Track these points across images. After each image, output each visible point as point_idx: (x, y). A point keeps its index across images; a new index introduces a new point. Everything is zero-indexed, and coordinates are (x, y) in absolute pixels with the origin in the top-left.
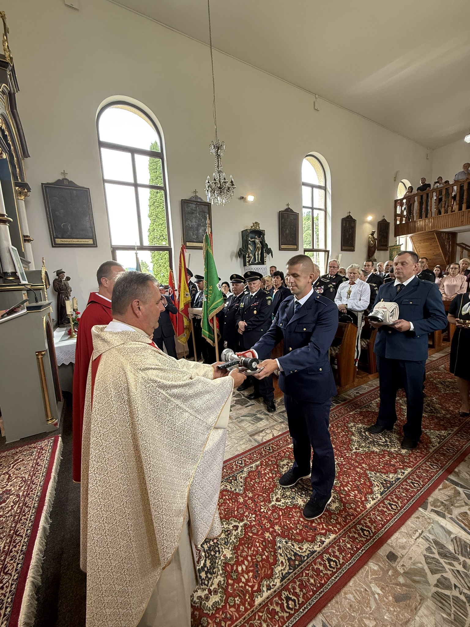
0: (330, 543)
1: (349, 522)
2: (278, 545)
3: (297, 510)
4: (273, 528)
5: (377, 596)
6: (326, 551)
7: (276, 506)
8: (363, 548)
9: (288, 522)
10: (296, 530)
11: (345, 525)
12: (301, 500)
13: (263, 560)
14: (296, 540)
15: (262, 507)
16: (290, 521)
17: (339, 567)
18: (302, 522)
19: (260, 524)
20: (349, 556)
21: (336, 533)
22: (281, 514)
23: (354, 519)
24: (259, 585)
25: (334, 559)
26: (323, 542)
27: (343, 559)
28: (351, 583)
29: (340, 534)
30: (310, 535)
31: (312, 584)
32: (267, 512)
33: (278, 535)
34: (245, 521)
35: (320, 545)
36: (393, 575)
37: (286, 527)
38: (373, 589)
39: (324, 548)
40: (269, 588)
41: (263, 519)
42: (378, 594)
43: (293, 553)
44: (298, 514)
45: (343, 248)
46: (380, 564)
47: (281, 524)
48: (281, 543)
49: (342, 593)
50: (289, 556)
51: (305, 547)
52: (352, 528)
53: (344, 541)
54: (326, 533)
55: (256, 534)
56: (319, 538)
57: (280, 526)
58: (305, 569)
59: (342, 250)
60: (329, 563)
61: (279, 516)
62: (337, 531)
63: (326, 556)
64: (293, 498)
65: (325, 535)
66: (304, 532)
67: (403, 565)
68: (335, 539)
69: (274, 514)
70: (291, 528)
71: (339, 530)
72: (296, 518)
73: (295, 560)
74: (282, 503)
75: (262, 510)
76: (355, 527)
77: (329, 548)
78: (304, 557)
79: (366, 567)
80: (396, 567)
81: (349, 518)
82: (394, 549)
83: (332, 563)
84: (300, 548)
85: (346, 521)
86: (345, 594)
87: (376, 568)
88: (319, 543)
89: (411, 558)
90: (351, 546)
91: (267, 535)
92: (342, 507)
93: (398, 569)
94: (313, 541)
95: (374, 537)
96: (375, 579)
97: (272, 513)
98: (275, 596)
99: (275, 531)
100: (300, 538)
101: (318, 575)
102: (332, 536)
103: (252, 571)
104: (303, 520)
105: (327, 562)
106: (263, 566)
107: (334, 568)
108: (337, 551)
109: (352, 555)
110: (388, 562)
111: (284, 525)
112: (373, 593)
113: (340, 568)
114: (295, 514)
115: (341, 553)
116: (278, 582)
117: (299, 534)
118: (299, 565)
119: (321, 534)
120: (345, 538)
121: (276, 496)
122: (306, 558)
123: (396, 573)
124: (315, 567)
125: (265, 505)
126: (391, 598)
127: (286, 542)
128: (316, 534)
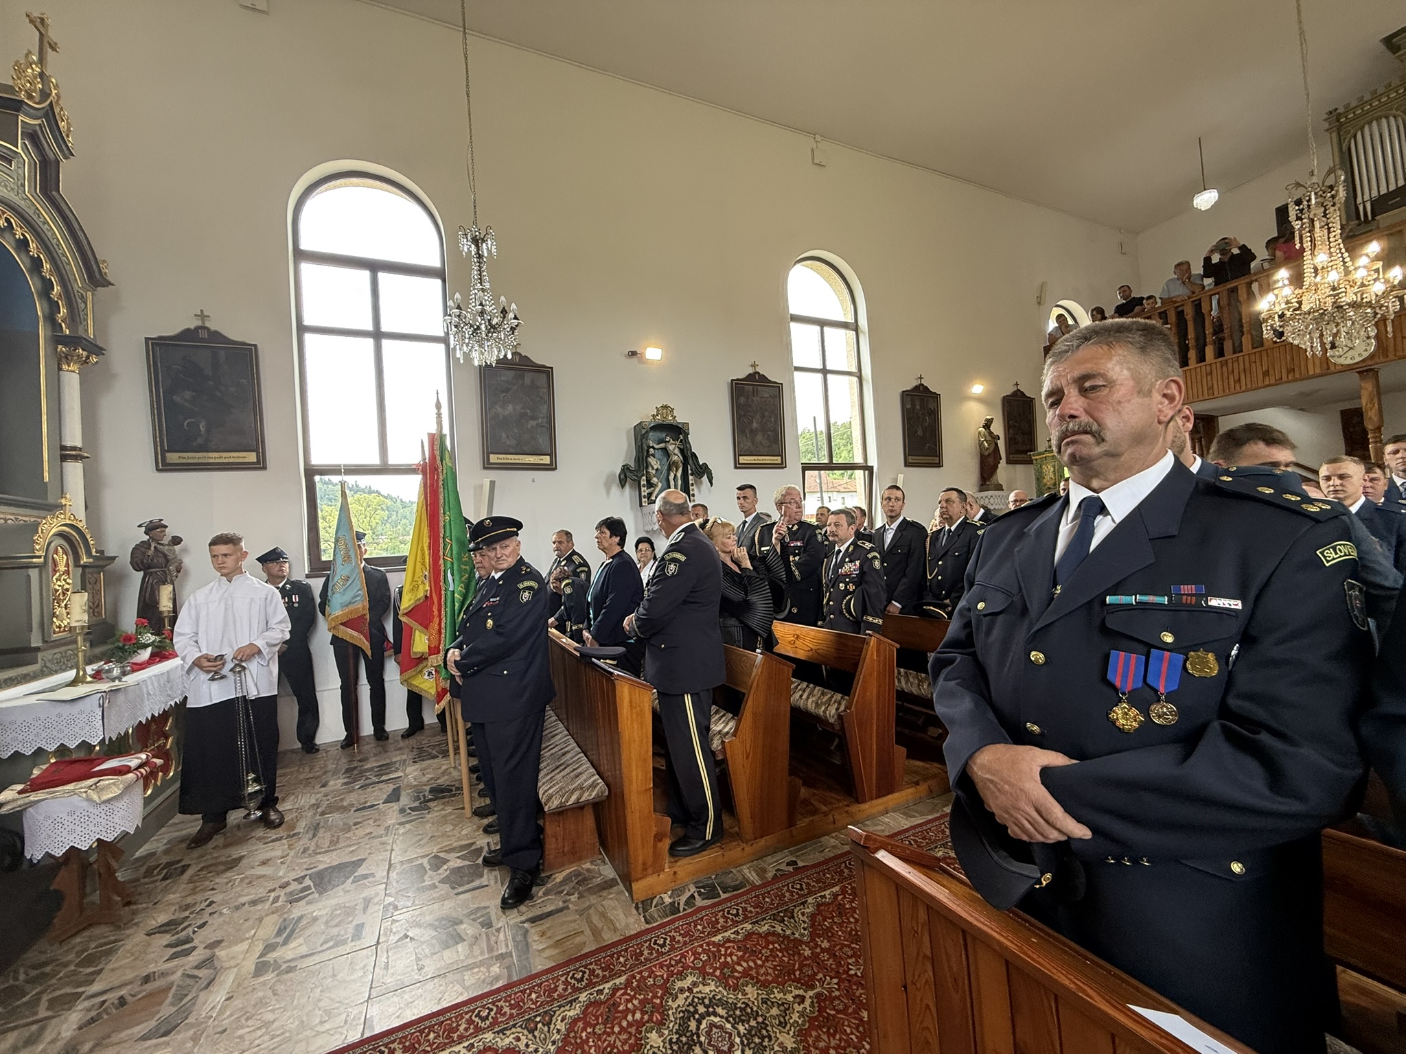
45: (910, 459)
59: (907, 464)
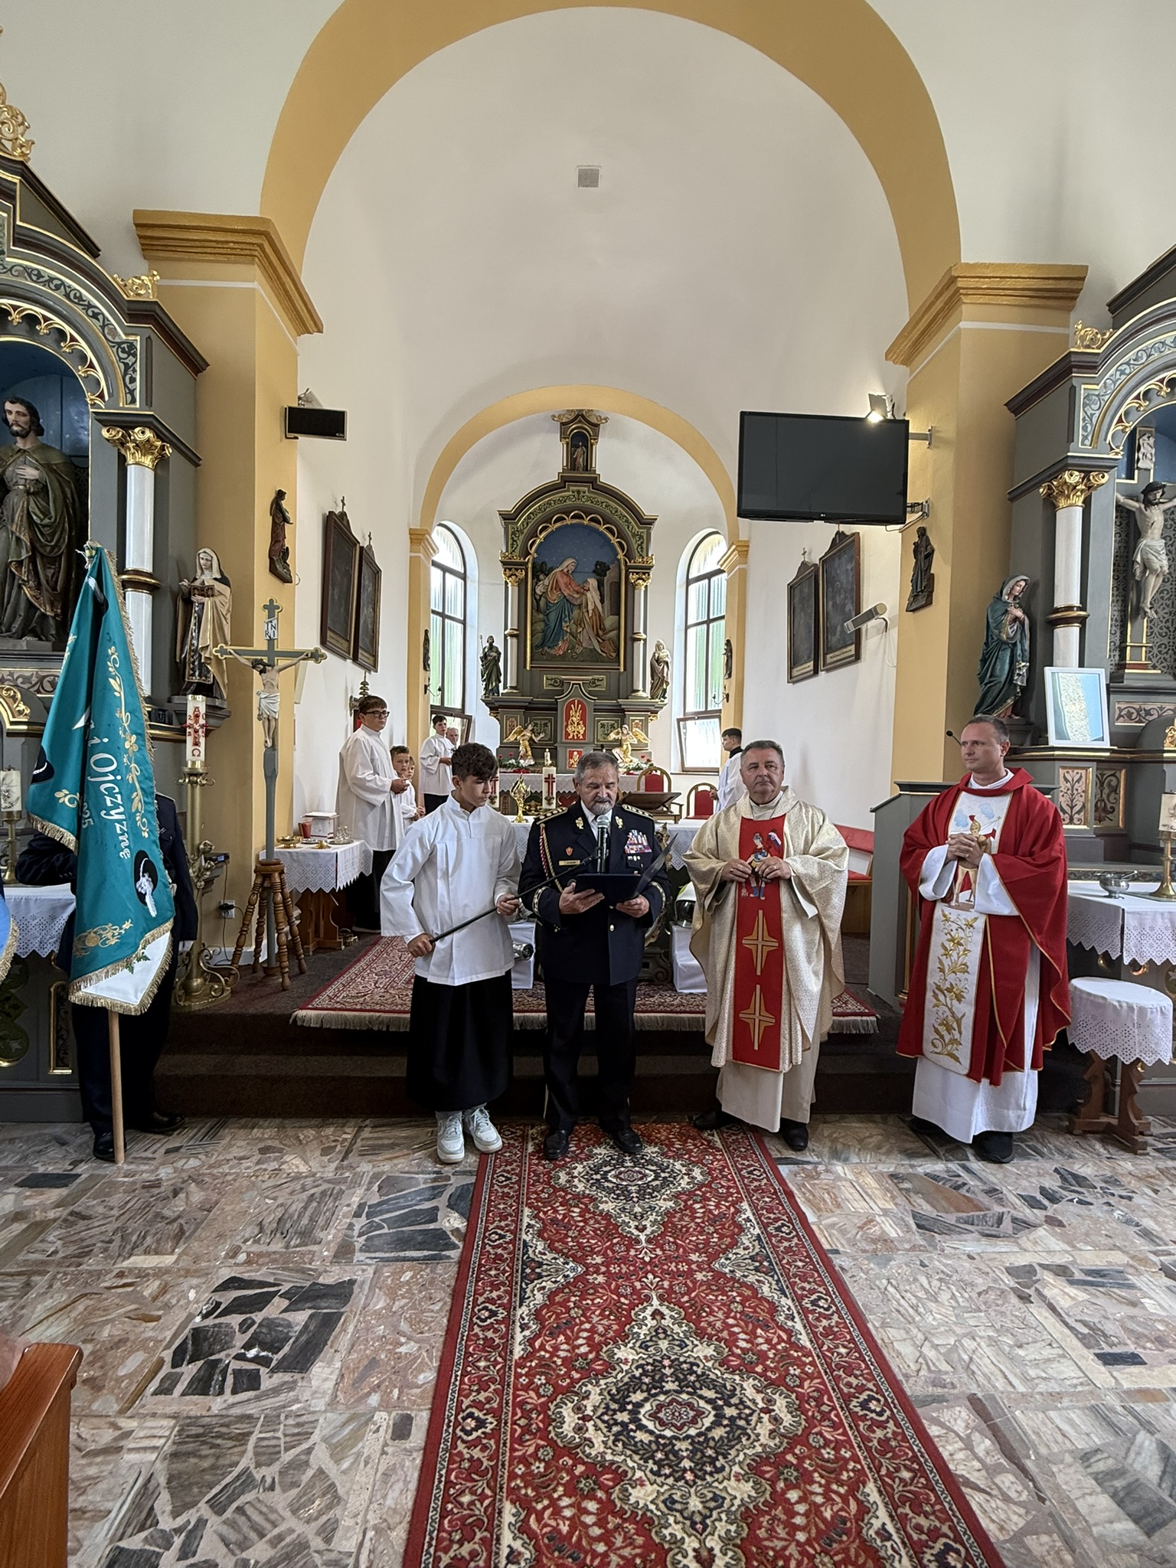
0: (512, 1337)
1: (514, 1414)
2: (571, 1264)
3: (612, 1334)
4: (604, 1273)
5: (403, 1340)
6: (508, 1321)
7: (645, 1304)
8: (458, 1383)
9: (598, 1300)
10: (575, 1303)
11: (515, 1396)
12: (631, 1357)
13: (567, 1236)
14: (559, 1291)
15: (657, 1279)
16: (598, 1306)
17: (474, 1319)
18: (582, 1323)
19: (624, 1260)
20: (471, 1349)
21: (518, 1365)
22: (623, 1300)
23: (513, 1431)
24: (540, 1219)
25: (489, 1321)
26: (523, 1327)
27: (476, 1335)
28: (445, 1320)
29: (510, 1368)
30: (550, 1317)
31: (490, 1269)
32: (640, 1281)
33: (587, 1273)
34: (644, 1244)
35: (523, 1319)
36: (391, 1392)
37: (591, 1291)
38: (412, 1343)
39: (514, 1322)
40: (529, 1226)
41: (632, 1268)
42: (402, 1345)
43: (544, 1274)
44: (601, 1329)
46: (418, 1391)
47: (603, 1288)
48: (573, 1269)
49: (449, 1300)
50: (545, 1267)
51: (539, 1296)
52: (500, 1405)
53: (496, 1363)
54: (532, 1345)
55: (611, 1247)
56: (534, 1327)
57: (599, 1284)
58: (511, 1275)
60: (490, 1311)
61: (619, 1295)
62: (519, 1370)
63: (502, 1314)
64: (645, 1346)
65: (531, 1341)
66: (562, 1313)
67: (377, 1430)
68: (511, 1352)
69: (629, 1290)
70: (582, 1298)
71: (518, 1376)
72: (595, 1319)
73: (533, 1270)
74: (645, 1318)
75: (650, 1276)
76: (497, 1413)
77: (508, 1330)
78: (527, 1284)
79: (436, 1364)
80: (390, 1414)
81: (522, 1422)
82: (405, 1449)
83: (487, 1314)
84: (544, 1288)
85: (521, 1409)
86: (445, 1303)
87: (421, 1378)
88: (526, 1321)
89: (366, 1463)
90: (478, 1368)
91: (599, 1260)
92: (552, 1434)
93: (384, 1415)
94: (537, 1315)
95: (451, 1430)
96: (416, 1358)
97: (634, 1288)
98: (516, 1228)
99: (597, 1272)
100: (557, 1299)
101: (492, 1284)
102: (518, 1352)
103: (563, 1220)
104: (583, 1327)
105: (494, 1308)
106: (557, 1232)
107: (479, 1311)
108: (493, 1336)
109: (468, 1354)
110: (408, 1409)
111: (596, 1291)
112: (409, 1338)
113: (471, 1319)
114: (605, 1322)
115: (485, 1339)
116: (527, 1238)
117: (564, 1304)
118: (523, 1270)
119: (537, 1336)
120: (498, 1371)
121: (672, 1317)
122: (524, 1286)
123: (385, 1405)
124: (502, 1289)
125: (658, 1286)
126: (383, 1357)
127: (566, 1277)
128: (543, 1327)
